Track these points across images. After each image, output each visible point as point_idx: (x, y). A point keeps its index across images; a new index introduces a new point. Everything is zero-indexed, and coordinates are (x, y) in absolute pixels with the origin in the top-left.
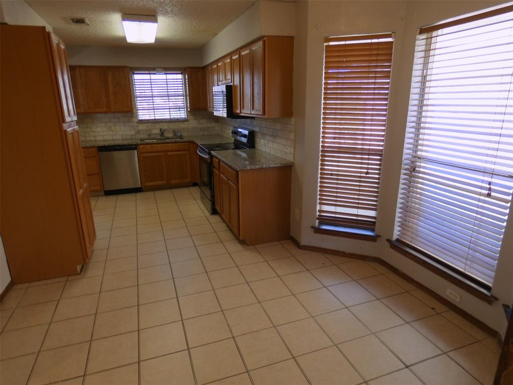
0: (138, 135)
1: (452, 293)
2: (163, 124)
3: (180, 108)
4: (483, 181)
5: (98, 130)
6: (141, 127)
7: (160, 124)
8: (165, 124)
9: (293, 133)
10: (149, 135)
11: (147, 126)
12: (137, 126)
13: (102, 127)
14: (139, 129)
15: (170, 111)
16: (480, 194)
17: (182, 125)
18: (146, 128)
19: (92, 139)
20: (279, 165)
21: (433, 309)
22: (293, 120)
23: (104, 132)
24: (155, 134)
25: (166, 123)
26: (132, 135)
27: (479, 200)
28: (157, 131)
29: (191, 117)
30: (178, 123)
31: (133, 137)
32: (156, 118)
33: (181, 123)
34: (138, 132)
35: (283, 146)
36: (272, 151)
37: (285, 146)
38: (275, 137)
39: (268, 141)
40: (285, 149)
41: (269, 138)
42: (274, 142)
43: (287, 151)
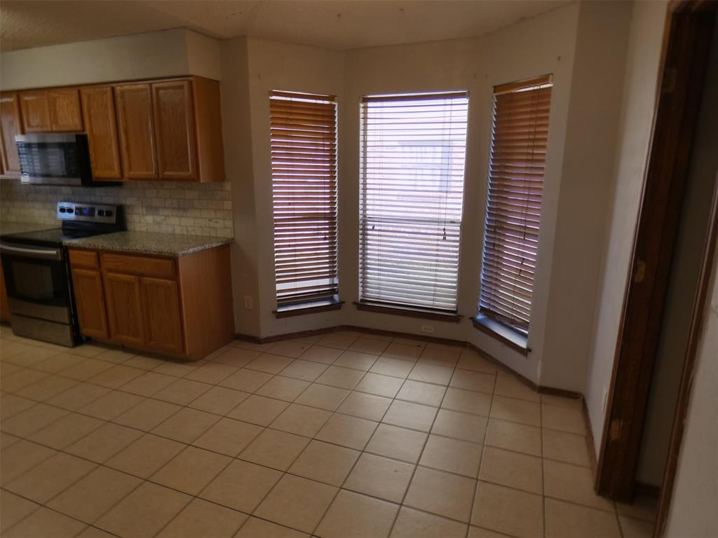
1: (427, 328)
4: (438, 229)
9: (231, 202)
16: (438, 240)
21: (419, 346)
22: (228, 186)
27: (438, 245)
35: (207, 220)
36: (178, 230)
37: (210, 220)
38: (185, 209)
39: (166, 216)
40: (212, 224)
41: (168, 212)
42: (184, 216)
43: (216, 225)
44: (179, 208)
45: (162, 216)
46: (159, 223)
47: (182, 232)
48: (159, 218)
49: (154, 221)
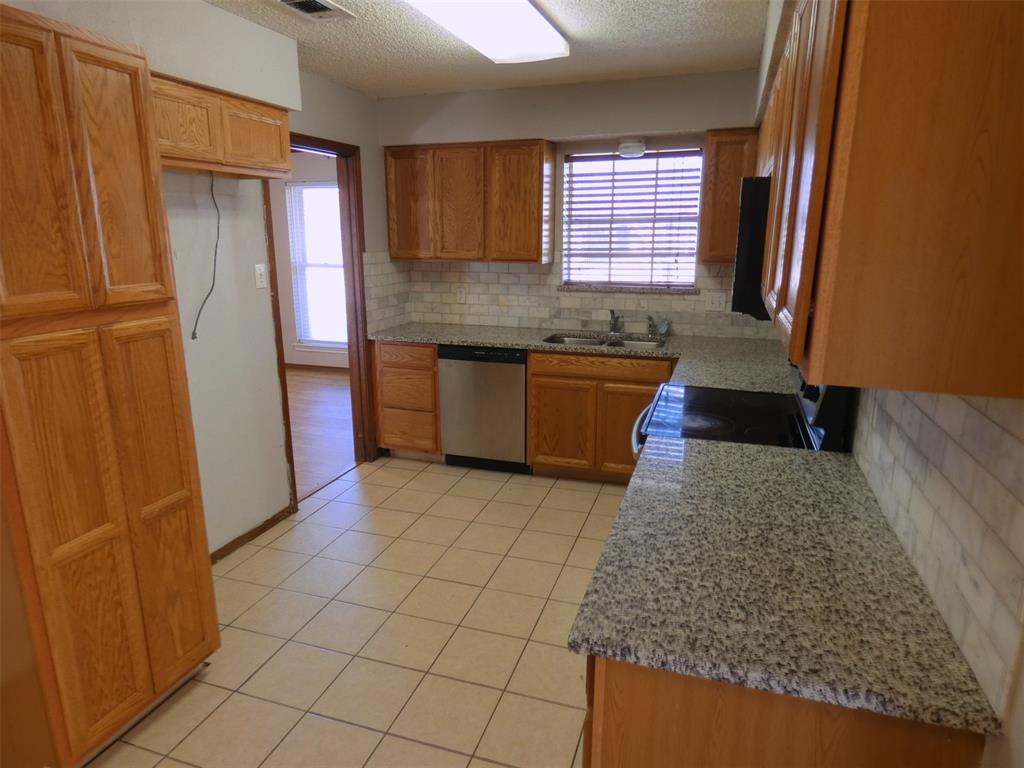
0: (556, 321)
2: (624, 296)
3: (678, 255)
5: (471, 299)
6: (568, 301)
7: (617, 295)
8: (629, 296)
10: (585, 323)
11: (582, 299)
12: (558, 298)
13: (479, 294)
14: (561, 306)
15: (652, 263)
17: (679, 304)
18: (578, 307)
19: (456, 319)
20: (873, 705)
23: (483, 305)
24: (600, 323)
25: (633, 296)
26: (542, 320)
28: (606, 316)
29: (710, 283)
30: (668, 297)
31: (544, 326)
32: (613, 279)
33: (676, 297)
34: (559, 313)
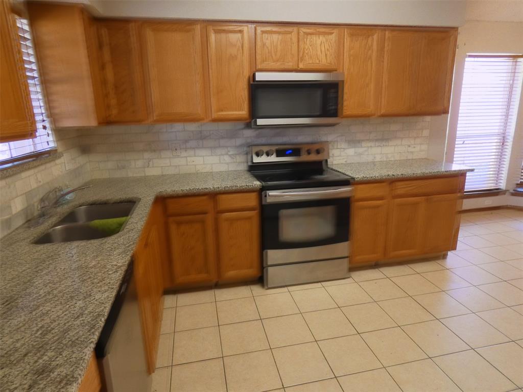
9: (429, 130)
35: (406, 146)
36: (378, 158)
37: (409, 146)
38: (387, 140)
39: (368, 147)
40: (410, 149)
41: (369, 144)
42: (386, 146)
43: (413, 150)
44: (382, 140)
45: (365, 147)
46: (360, 154)
47: (382, 160)
48: (360, 150)
49: (355, 153)
